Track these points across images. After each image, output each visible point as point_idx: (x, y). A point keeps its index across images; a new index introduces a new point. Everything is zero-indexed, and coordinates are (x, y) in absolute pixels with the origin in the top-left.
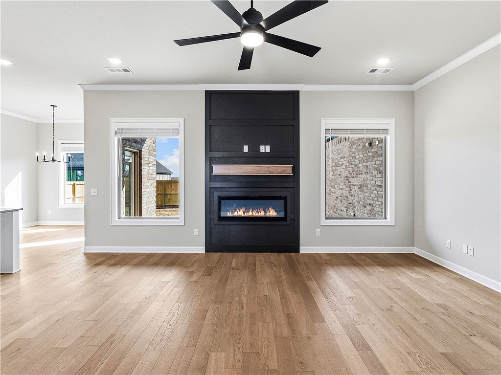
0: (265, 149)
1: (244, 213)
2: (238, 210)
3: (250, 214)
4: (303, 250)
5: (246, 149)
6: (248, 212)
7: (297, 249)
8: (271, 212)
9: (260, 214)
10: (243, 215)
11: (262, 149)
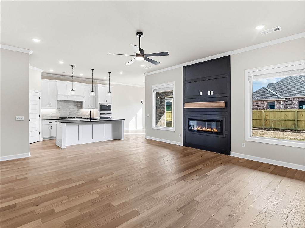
0: (211, 93)
1: (201, 129)
2: (198, 127)
3: (204, 129)
4: (233, 154)
5: (201, 94)
6: (203, 128)
7: (229, 154)
8: (215, 129)
9: (209, 130)
10: (200, 129)
11: (209, 93)
